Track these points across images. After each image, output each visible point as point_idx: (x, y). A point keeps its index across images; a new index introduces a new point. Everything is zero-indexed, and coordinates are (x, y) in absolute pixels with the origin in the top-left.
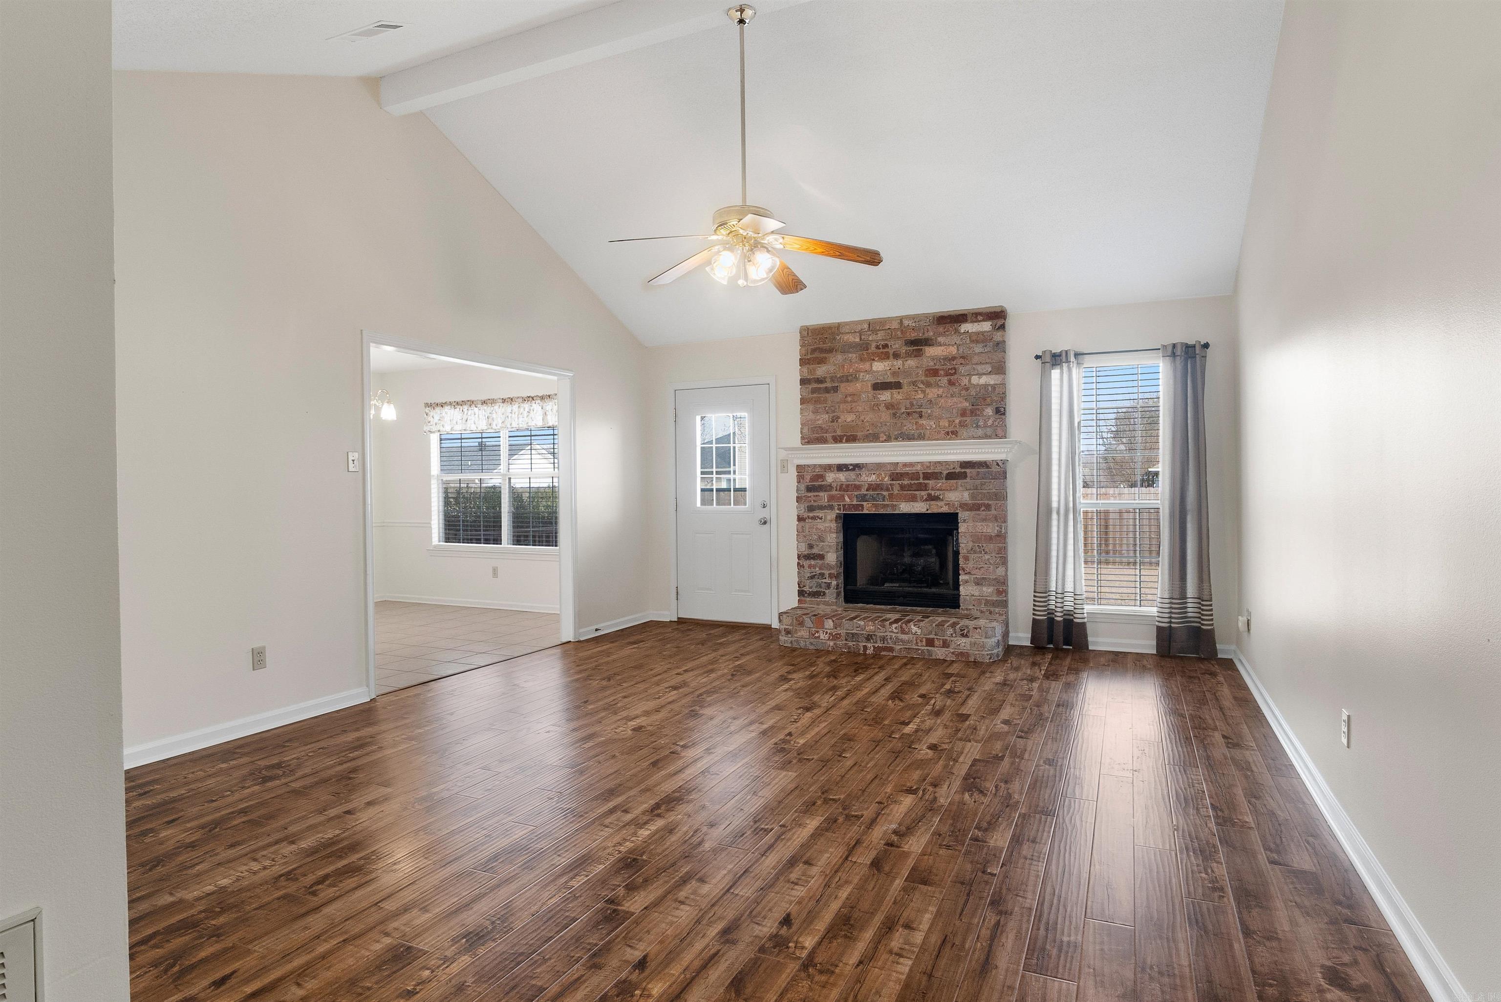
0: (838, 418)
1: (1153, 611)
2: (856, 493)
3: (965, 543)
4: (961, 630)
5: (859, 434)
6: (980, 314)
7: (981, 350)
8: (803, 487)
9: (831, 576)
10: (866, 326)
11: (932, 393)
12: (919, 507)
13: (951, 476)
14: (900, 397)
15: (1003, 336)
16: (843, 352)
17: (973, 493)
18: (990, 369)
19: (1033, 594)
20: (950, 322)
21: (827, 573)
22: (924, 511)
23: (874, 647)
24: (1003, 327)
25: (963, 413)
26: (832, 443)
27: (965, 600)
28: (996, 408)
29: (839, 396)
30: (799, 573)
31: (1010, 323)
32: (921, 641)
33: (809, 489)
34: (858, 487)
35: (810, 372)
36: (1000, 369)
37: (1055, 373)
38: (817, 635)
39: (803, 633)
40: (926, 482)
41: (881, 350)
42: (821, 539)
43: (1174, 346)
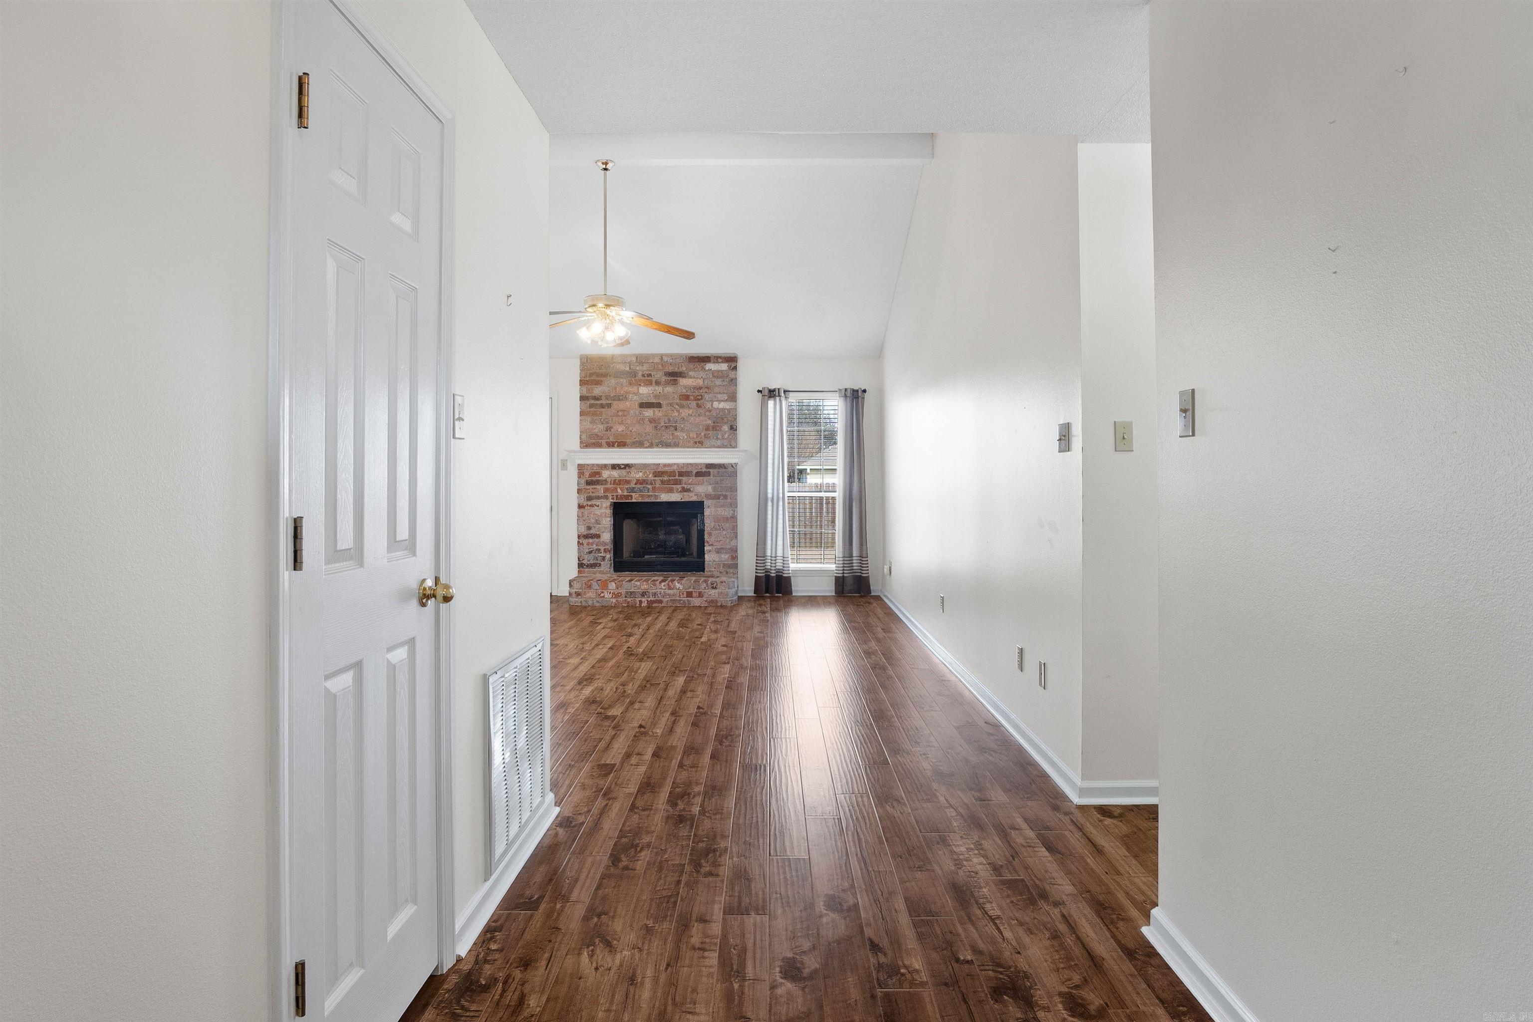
0: (611, 428)
1: (833, 567)
2: (626, 487)
3: (709, 524)
4: (712, 584)
5: (628, 441)
6: (720, 357)
7: (721, 384)
8: (583, 481)
9: (605, 551)
10: (634, 359)
11: (685, 412)
12: (675, 497)
13: (698, 474)
14: (660, 414)
15: (736, 374)
16: (616, 377)
17: (715, 487)
18: (726, 398)
19: (755, 558)
20: (698, 361)
21: (602, 548)
22: (679, 500)
23: (647, 601)
24: (735, 368)
25: (707, 428)
26: (606, 448)
27: (709, 564)
28: (731, 426)
29: (612, 411)
30: (579, 549)
31: (740, 364)
32: (683, 594)
33: (588, 483)
34: (628, 482)
35: (588, 391)
36: (733, 398)
37: (771, 403)
38: (602, 595)
39: (591, 594)
40: (681, 478)
41: (646, 378)
42: (598, 522)
43: (846, 390)
